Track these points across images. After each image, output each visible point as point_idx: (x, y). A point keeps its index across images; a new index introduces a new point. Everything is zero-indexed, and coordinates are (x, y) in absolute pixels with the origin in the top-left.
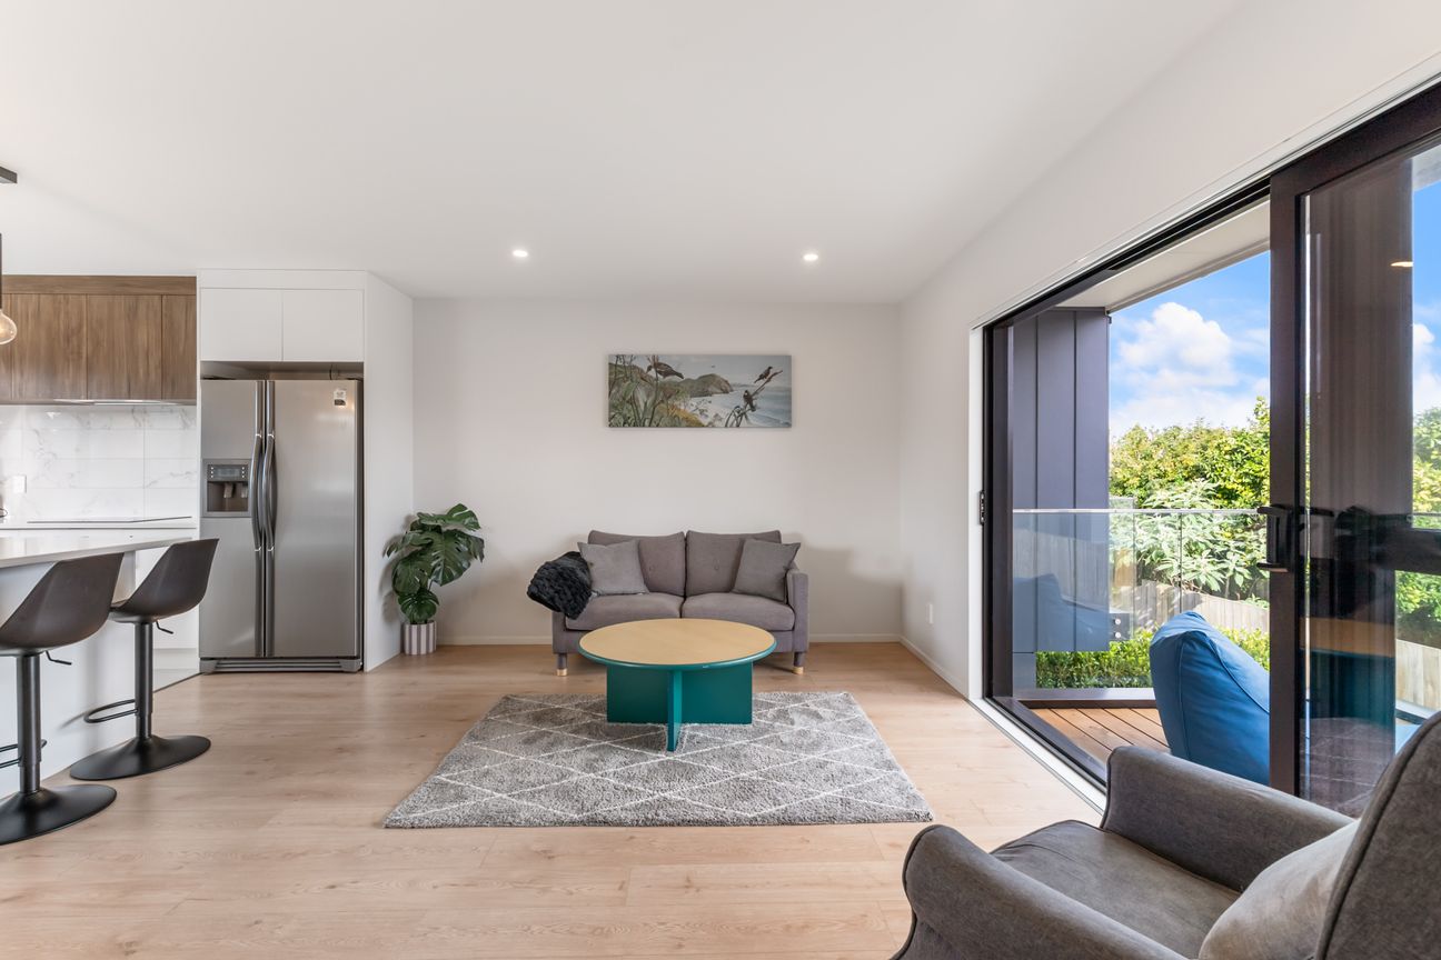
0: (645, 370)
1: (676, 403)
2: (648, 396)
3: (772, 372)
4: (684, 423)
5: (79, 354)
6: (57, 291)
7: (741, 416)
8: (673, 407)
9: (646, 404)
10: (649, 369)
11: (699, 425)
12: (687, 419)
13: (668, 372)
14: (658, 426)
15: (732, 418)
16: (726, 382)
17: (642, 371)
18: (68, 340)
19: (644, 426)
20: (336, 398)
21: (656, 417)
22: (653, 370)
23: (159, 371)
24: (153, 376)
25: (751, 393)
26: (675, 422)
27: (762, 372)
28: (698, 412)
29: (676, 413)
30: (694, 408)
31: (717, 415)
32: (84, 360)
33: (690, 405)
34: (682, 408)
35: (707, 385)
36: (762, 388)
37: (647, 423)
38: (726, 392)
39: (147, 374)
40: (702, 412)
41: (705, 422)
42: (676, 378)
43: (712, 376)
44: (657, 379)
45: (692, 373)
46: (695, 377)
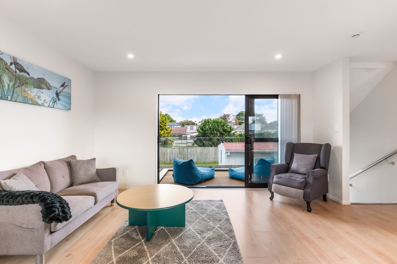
0: (9, 64)
1: (26, 89)
2: (10, 81)
3: (65, 84)
4: (30, 102)
7: (55, 102)
8: (25, 91)
9: (9, 85)
10: (11, 64)
11: (37, 104)
12: (31, 100)
13: (22, 70)
14: (15, 101)
15: (51, 103)
16: (49, 84)
17: (7, 64)
19: (7, 100)
21: (15, 95)
22: (13, 65)
25: (58, 92)
26: (26, 101)
27: (62, 84)
28: (37, 97)
29: (26, 95)
30: (35, 94)
31: (45, 100)
33: (33, 92)
34: (29, 93)
35: (40, 84)
36: (62, 91)
37: (9, 98)
38: (49, 89)
40: (39, 97)
41: (40, 103)
42: (26, 75)
43: (43, 79)
44: (16, 72)
45: (35, 75)
46: (36, 78)
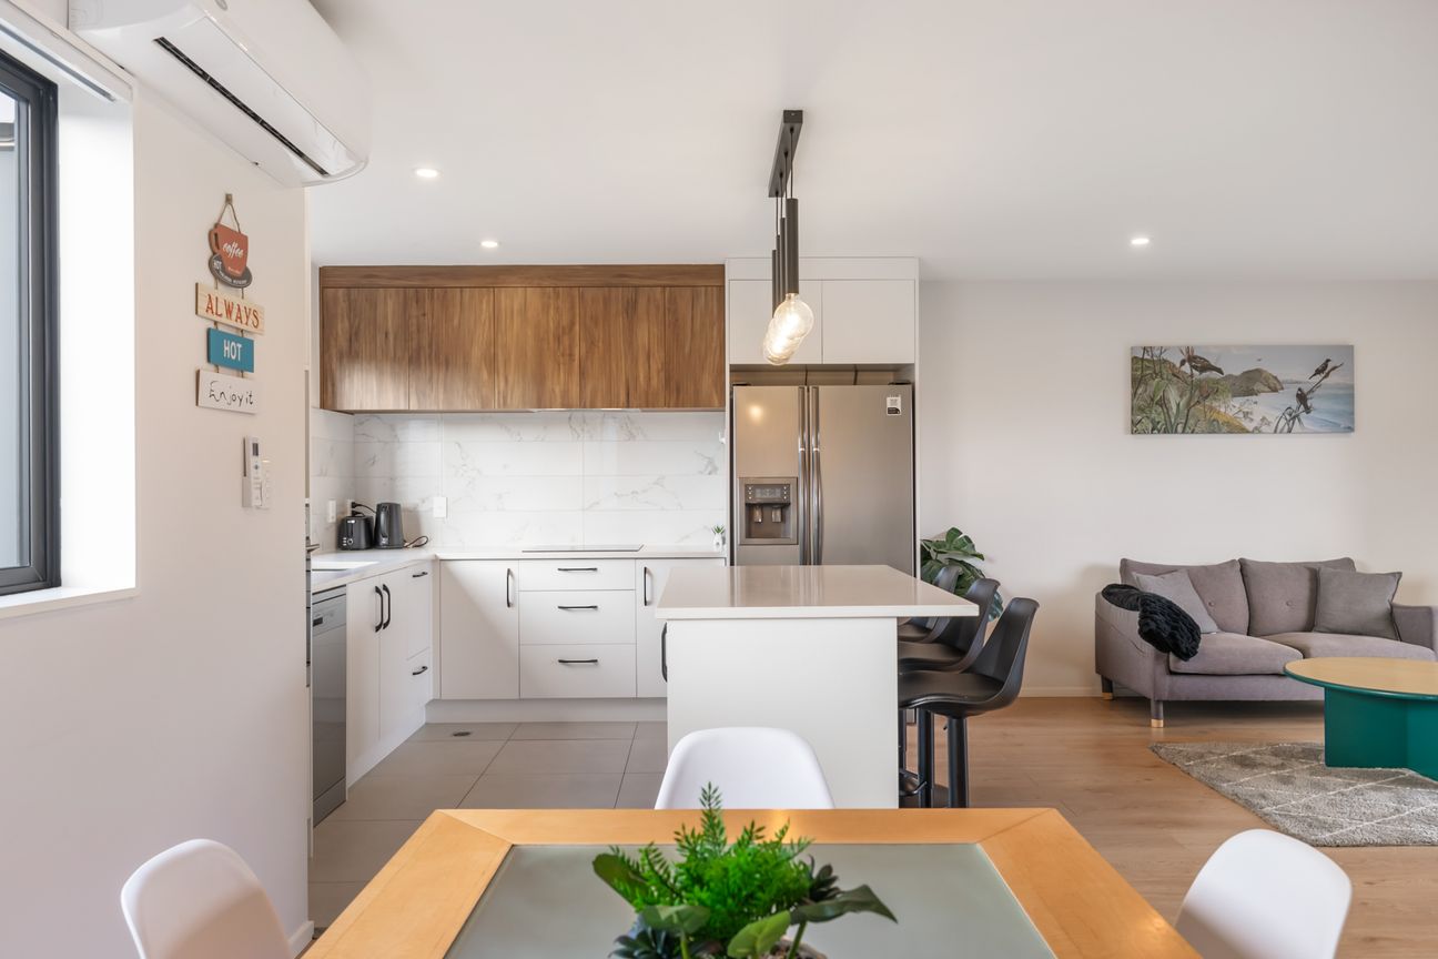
0: (1178, 365)
1: (1215, 404)
2: (1181, 396)
3: (1330, 365)
4: (1225, 428)
5: (571, 355)
6: (546, 284)
7: (1294, 417)
8: (1211, 409)
9: (1178, 405)
10: (1183, 363)
11: (1243, 431)
12: (1228, 424)
13: (1205, 367)
14: (1192, 432)
15: (1283, 422)
16: (1276, 378)
17: (1174, 366)
18: (558, 339)
19: (1176, 432)
20: (889, 406)
21: (1191, 422)
22: (1187, 364)
23: (662, 374)
24: (654, 382)
25: (1305, 391)
26: (1215, 427)
27: (1318, 365)
28: (1241, 415)
29: (1215, 416)
30: (1236, 410)
31: (1264, 419)
32: (577, 362)
33: (1231, 407)
34: (1222, 410)
35: (1252, 383)
36: (1318, 385)
37: (1180, 428)
38: (1275, 390)
39: (649, 379)
40: (1246, 415)
41: (1249, 426)
42: (1215, 375)
43: (1258, 371)
44: (1192, 376)
45: (1234, 369)
46: (1237, 373)
